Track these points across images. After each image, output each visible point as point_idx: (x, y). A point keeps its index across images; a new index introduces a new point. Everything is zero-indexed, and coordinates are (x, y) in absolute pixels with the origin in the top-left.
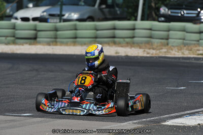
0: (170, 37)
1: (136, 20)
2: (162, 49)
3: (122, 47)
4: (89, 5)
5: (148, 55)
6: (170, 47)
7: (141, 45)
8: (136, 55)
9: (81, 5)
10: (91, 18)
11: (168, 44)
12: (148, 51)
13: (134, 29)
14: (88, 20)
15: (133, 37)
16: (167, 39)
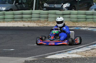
0: (49, 17)
1: (32, 10)
2: (45, 23)
3: (26, 22)
4: (10, 4)
5: (38, 26)
6: (49, 22)
7: (35, 21)
8: (33, 26)
9: (6, 4)
10: (11, 10)
11: (48, 21)
12: (38, 24)
13: (32, 14)
14: (10, 10)
15: (31, 18)
16: (48, 18)
